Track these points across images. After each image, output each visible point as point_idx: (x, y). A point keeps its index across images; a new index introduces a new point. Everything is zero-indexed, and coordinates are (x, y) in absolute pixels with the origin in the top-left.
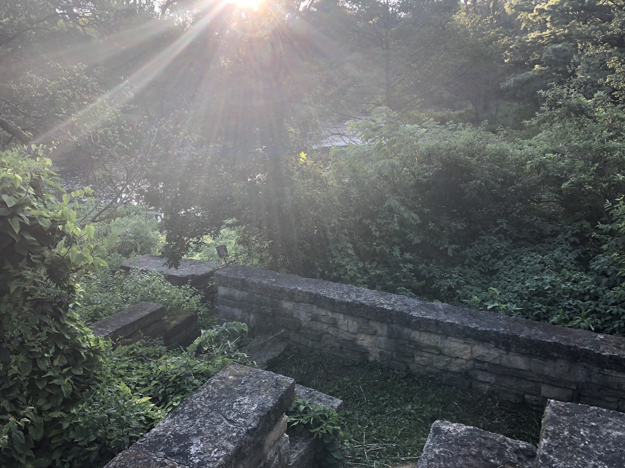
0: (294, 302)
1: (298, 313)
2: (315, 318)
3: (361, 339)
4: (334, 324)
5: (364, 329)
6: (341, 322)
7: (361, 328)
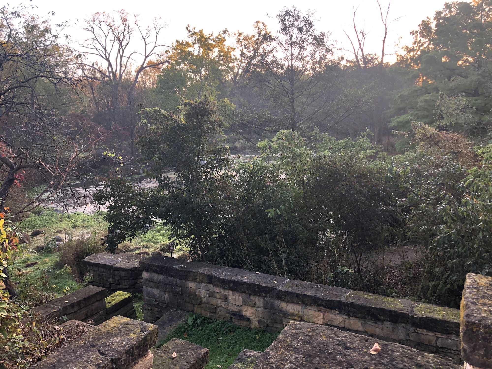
0: (197, 282)
1: (200, 291)
2: (212, 295)
3: (245, 310)
4: (225, 299)
5: (246, 302)
6: (230, 297)
7: (244, 302)
